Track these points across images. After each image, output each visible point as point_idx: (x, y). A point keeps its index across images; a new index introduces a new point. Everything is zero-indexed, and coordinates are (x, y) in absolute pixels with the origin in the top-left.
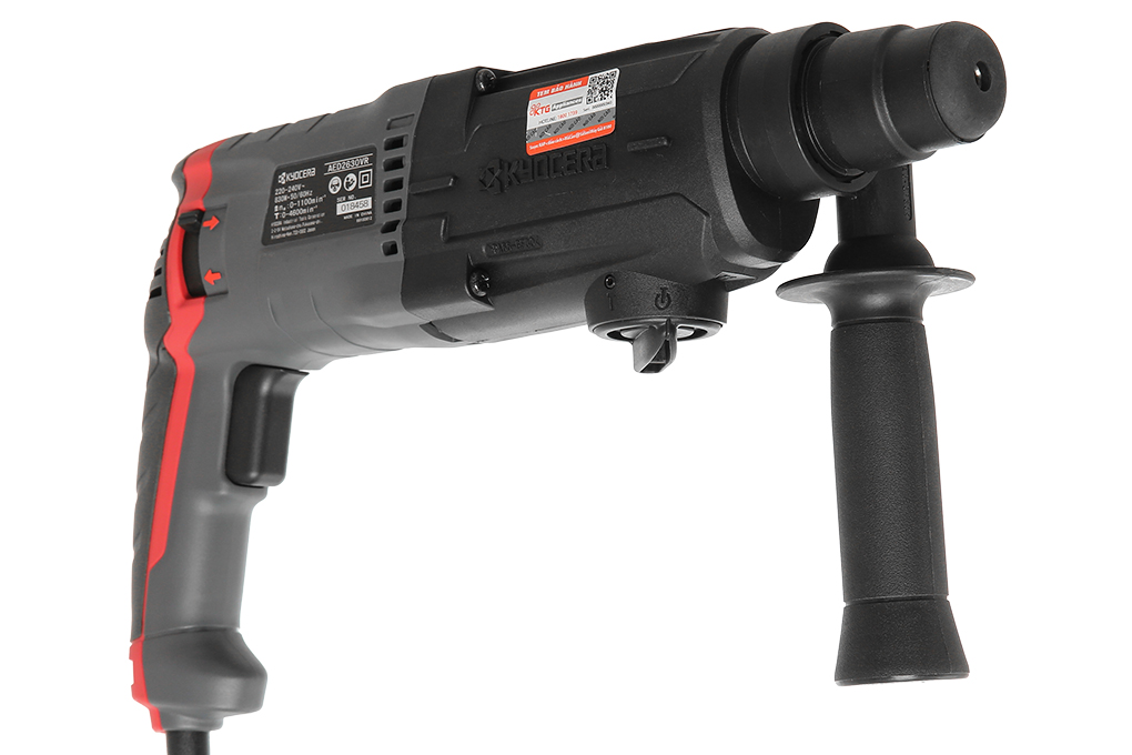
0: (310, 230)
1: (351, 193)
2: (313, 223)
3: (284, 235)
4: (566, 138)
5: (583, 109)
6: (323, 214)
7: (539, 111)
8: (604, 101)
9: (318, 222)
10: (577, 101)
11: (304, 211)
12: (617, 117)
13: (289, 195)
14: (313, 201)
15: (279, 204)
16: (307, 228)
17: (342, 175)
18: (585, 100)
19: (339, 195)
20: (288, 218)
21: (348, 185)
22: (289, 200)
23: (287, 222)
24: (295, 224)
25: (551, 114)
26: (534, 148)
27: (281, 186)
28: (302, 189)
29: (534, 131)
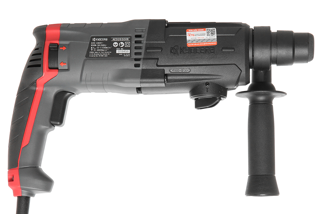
0: (105, 56)
1: (122, 48)
2: (107, 54)
3: (95, 56)
4: (200, 44)
5: (206, 37)
6: (111, 52)
7: (191, 35)
8: (212, 36)
9: (108, 54)
10: (204, 35)
11: (103, 50)
12: (217, 41)
13: (97, 45)
14: (107, 48)
15: (93, 47)
16: (104, 55)
17: (119, 42)
18: (206, 35)
19: (117, 47)
20: (97, 51)
21: (121, 45)
22: (97, 46)
23: (96, 52)
24: (100, 53)
25: (195, 37)
26: (189, 45)
27: (94, 42)
28: (102, 44)
29: (189, 40)
